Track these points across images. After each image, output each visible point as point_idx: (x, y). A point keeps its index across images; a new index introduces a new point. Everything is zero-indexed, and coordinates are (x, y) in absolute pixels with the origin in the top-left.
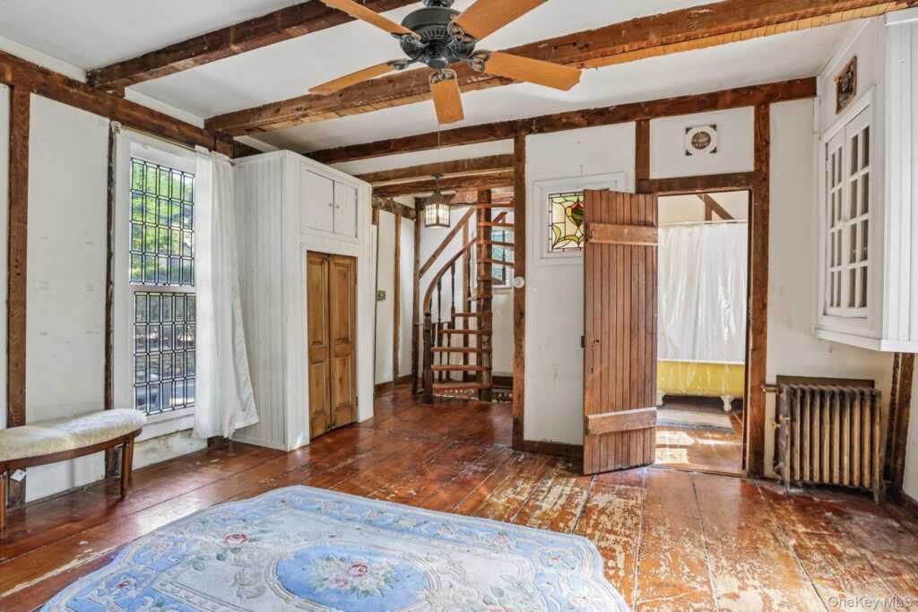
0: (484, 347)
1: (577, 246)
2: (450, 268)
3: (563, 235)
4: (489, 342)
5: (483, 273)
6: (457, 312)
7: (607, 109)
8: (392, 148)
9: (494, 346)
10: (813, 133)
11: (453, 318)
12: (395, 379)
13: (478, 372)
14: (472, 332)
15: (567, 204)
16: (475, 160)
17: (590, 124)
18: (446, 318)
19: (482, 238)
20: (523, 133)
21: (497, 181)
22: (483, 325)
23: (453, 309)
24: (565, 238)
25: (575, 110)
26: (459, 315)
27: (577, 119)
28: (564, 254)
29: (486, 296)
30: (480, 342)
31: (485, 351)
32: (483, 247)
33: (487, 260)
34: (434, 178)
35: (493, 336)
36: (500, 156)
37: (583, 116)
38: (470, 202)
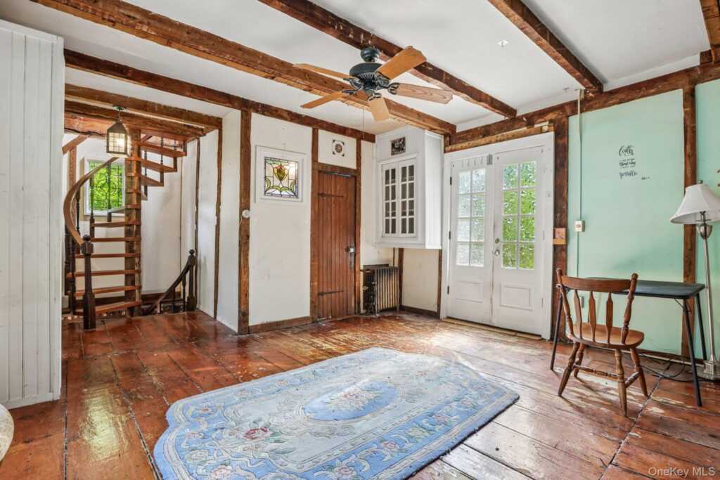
0: (136, 269)
1: (279, 193)
3: (272, 185)
4: (140, 263)
7: (301, 115)
8: (129, 75)
10: (373, 158)
13: (126, 292)
15: (275, 166)
16: (165, 107)
17: (292, 120)
20: (251, 110)
21: (158, 125)
22: (134, 249)
24: (273, 187)
25: (284, 108)
27: (285, 115)
28: (282, 198)
30: (132, 264)
34: (115, 108)
36: (189, 111)
37: (288, 114)
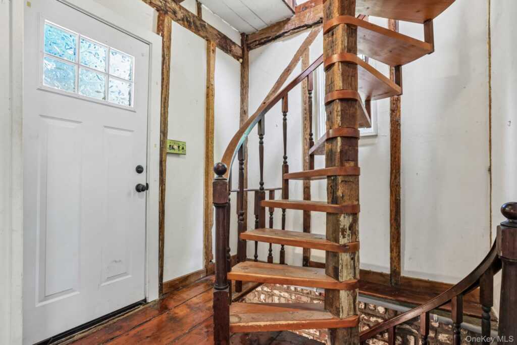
0: (343, 241)
2: (280, 102)
4: (353, 228)
5: (339, 83)
6: (291, 171)
9: (361, 237)
11: (286, 182)
12: (206, 267)
14: (318, 207)
18: (274, 182)
19: (336, 14)
22: (340, 193)
23: (286, 167)
26: (296, 176)
29: (347, 132)
30: (334, 230)
31: (344, 248)
32: (340, 32)
33: (349, 57)
35: (361, 216)
38: (311, 22)
